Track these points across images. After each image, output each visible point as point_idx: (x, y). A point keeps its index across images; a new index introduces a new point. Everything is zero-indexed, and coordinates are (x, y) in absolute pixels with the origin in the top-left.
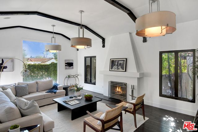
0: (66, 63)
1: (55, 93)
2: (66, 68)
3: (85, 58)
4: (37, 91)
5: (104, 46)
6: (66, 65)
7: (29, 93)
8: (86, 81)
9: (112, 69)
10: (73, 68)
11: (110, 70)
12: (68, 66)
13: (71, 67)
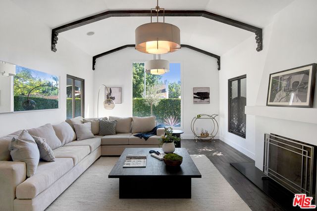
0: (194, 94)
1: (146, 139)
2: (195, 102)
3: (230, 82)
4: (131, 132)
5: (260, 48)
6: (194, 97)
7: (117, 133)
8: (231, 129)
9: (272, 100)
10: (209, 102)
11: (269, 103)
12: (199, 98)
13: (205, 100)
